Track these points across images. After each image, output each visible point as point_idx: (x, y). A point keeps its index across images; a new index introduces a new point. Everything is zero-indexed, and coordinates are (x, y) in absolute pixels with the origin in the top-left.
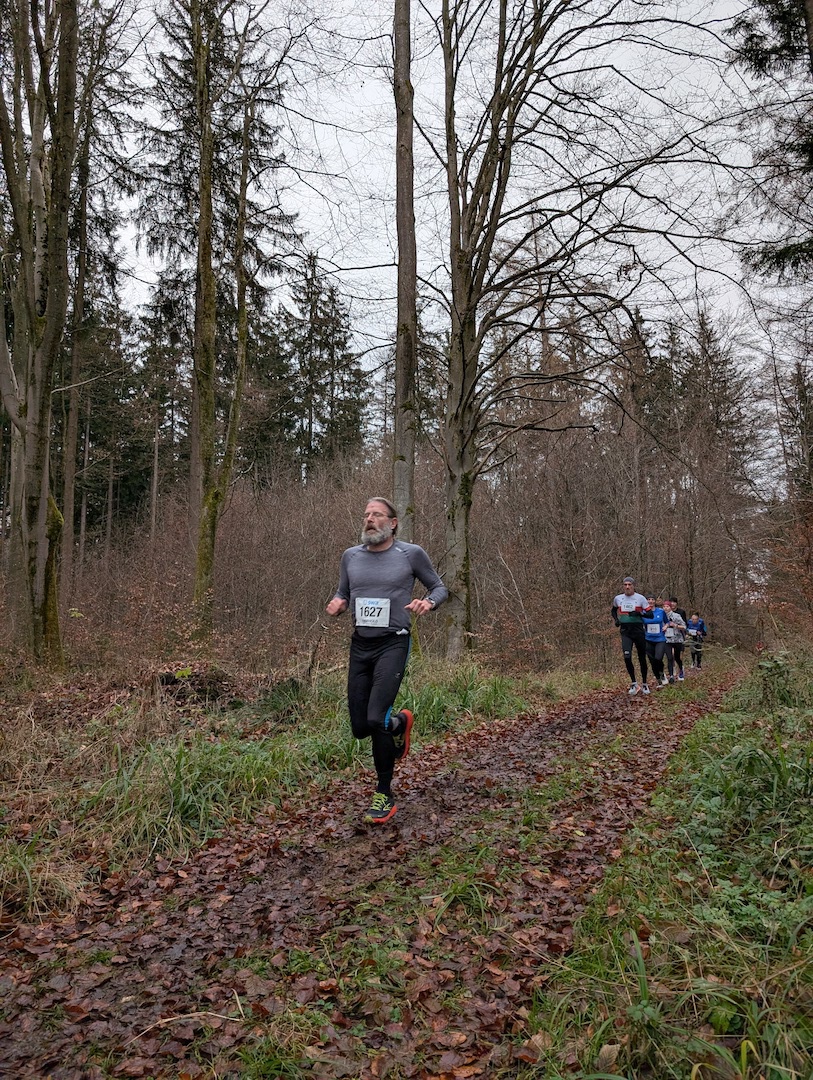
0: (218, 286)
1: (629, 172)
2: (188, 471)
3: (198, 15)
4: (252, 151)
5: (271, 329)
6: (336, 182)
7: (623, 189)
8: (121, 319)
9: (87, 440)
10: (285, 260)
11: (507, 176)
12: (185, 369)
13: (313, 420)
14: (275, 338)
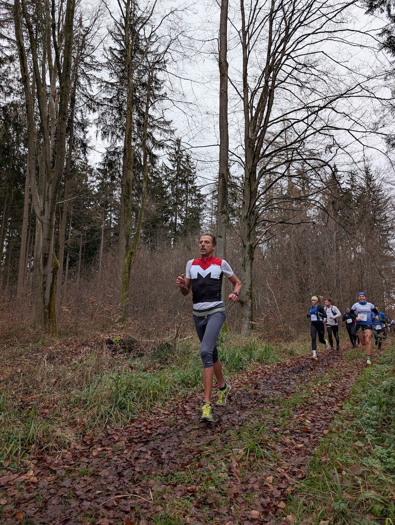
0: (134, 155)
1: (331, 101)
2: (117, 241)
3: (128, 29)
4: (151, 91)
5: (158, 174)
6: (190, 106)
7: (328, 109)
8: (88, 169)
9: (70, 226)
10: (166, 142)
11: (272, 104)
12: (117, 194)
13: (178, 218)
14: (160, 179)
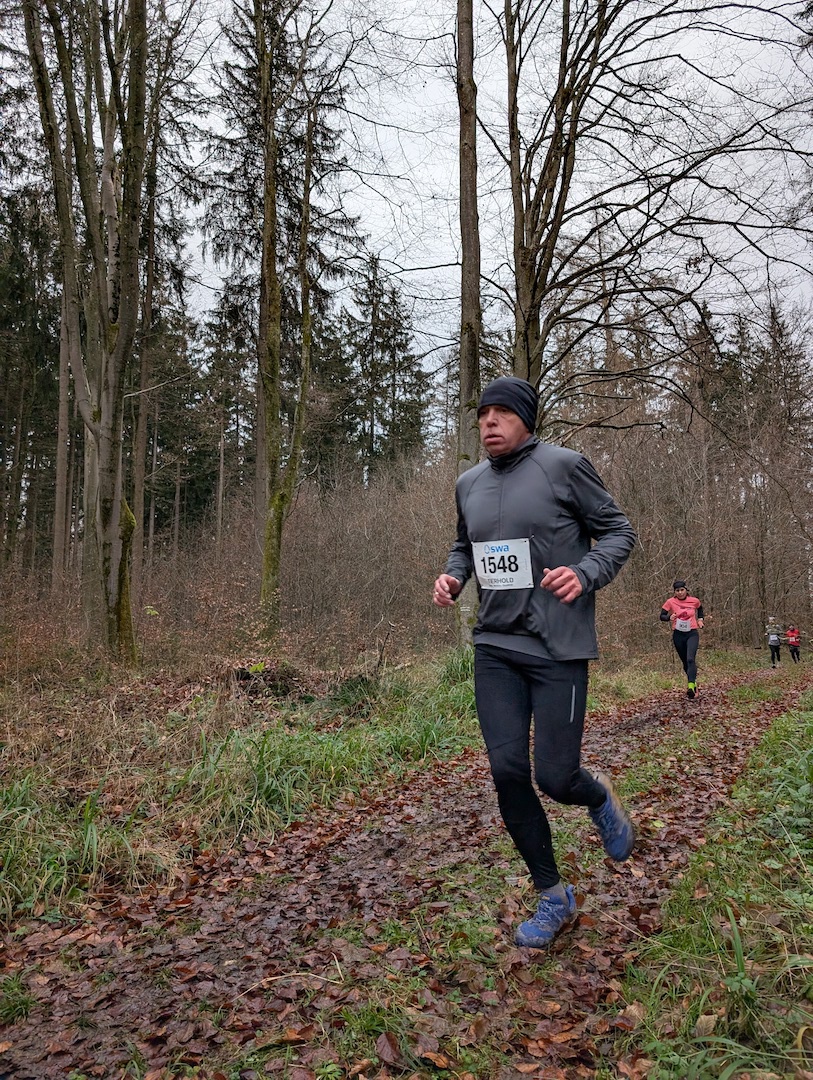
0: (282, 291)
1: (697, 163)
2: (253, 474)
3: (262, 23)
4: (314, 155)
5: (333, 332)
6: (399, 183)
7: (691, 180)
8: (187, 325)
9: (155, 444)
10: (348, 262)
11: (571, 172)
12: (249, 374)
13: (375, 422)
14: (337, 341)
